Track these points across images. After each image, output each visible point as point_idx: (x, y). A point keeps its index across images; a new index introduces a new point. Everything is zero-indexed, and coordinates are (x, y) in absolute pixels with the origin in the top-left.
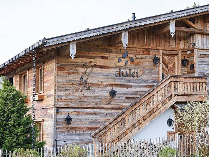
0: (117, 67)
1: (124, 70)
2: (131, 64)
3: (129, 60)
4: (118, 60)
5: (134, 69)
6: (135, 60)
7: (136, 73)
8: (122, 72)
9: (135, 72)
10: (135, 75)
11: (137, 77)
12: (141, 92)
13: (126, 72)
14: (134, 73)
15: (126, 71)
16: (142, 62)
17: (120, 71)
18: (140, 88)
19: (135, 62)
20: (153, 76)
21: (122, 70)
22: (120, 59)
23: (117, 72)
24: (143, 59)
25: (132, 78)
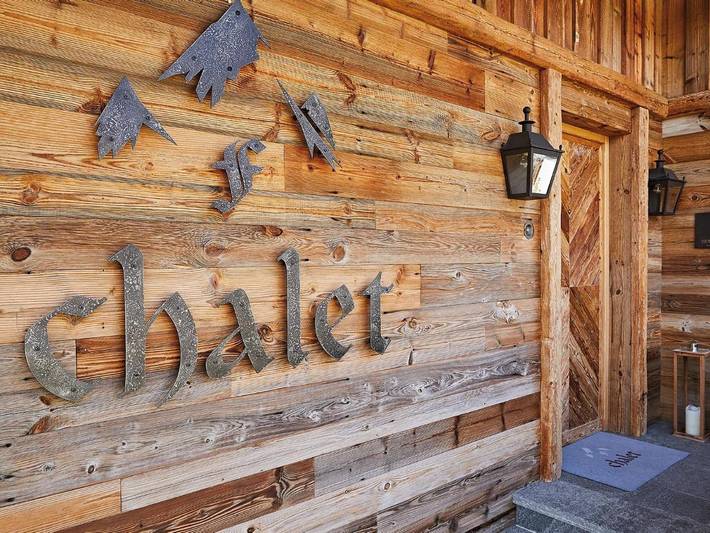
0: (68, 231)
1: (206, 275)
2: (296, 186)
3: (271, 135)
4: (95, 107)
5: (339, 253)
6: (344, 135)
7: (358, 303)
8: (172, 306)
9: (352, 289)
10: (348, 331)
11: (374, 343)
12: (407, 504)
13: (234, 305)
14: (339, 301)
15: (227, 284)
16: (422, 170)
17: (126, 296)
18: (400, 472)
19: (349, 163)
20: (500, 311)
21: (160, 282)
22: (121, 93)
23: (76, 310)
24: (422, 137)
25: (314, 369)
